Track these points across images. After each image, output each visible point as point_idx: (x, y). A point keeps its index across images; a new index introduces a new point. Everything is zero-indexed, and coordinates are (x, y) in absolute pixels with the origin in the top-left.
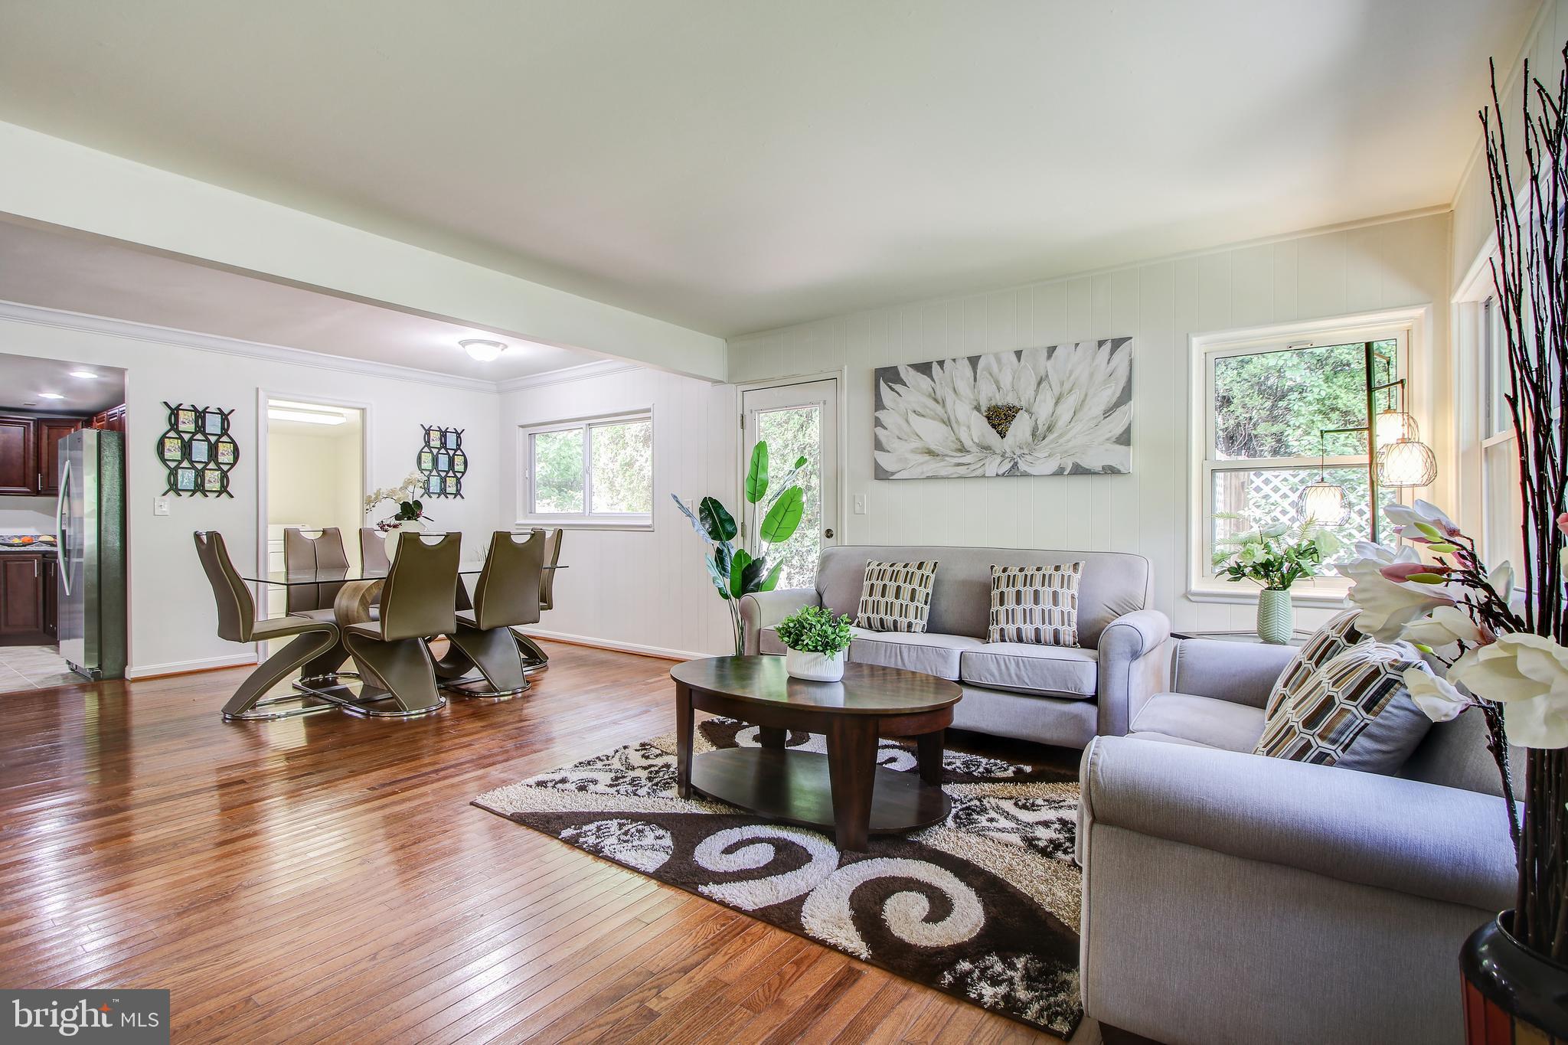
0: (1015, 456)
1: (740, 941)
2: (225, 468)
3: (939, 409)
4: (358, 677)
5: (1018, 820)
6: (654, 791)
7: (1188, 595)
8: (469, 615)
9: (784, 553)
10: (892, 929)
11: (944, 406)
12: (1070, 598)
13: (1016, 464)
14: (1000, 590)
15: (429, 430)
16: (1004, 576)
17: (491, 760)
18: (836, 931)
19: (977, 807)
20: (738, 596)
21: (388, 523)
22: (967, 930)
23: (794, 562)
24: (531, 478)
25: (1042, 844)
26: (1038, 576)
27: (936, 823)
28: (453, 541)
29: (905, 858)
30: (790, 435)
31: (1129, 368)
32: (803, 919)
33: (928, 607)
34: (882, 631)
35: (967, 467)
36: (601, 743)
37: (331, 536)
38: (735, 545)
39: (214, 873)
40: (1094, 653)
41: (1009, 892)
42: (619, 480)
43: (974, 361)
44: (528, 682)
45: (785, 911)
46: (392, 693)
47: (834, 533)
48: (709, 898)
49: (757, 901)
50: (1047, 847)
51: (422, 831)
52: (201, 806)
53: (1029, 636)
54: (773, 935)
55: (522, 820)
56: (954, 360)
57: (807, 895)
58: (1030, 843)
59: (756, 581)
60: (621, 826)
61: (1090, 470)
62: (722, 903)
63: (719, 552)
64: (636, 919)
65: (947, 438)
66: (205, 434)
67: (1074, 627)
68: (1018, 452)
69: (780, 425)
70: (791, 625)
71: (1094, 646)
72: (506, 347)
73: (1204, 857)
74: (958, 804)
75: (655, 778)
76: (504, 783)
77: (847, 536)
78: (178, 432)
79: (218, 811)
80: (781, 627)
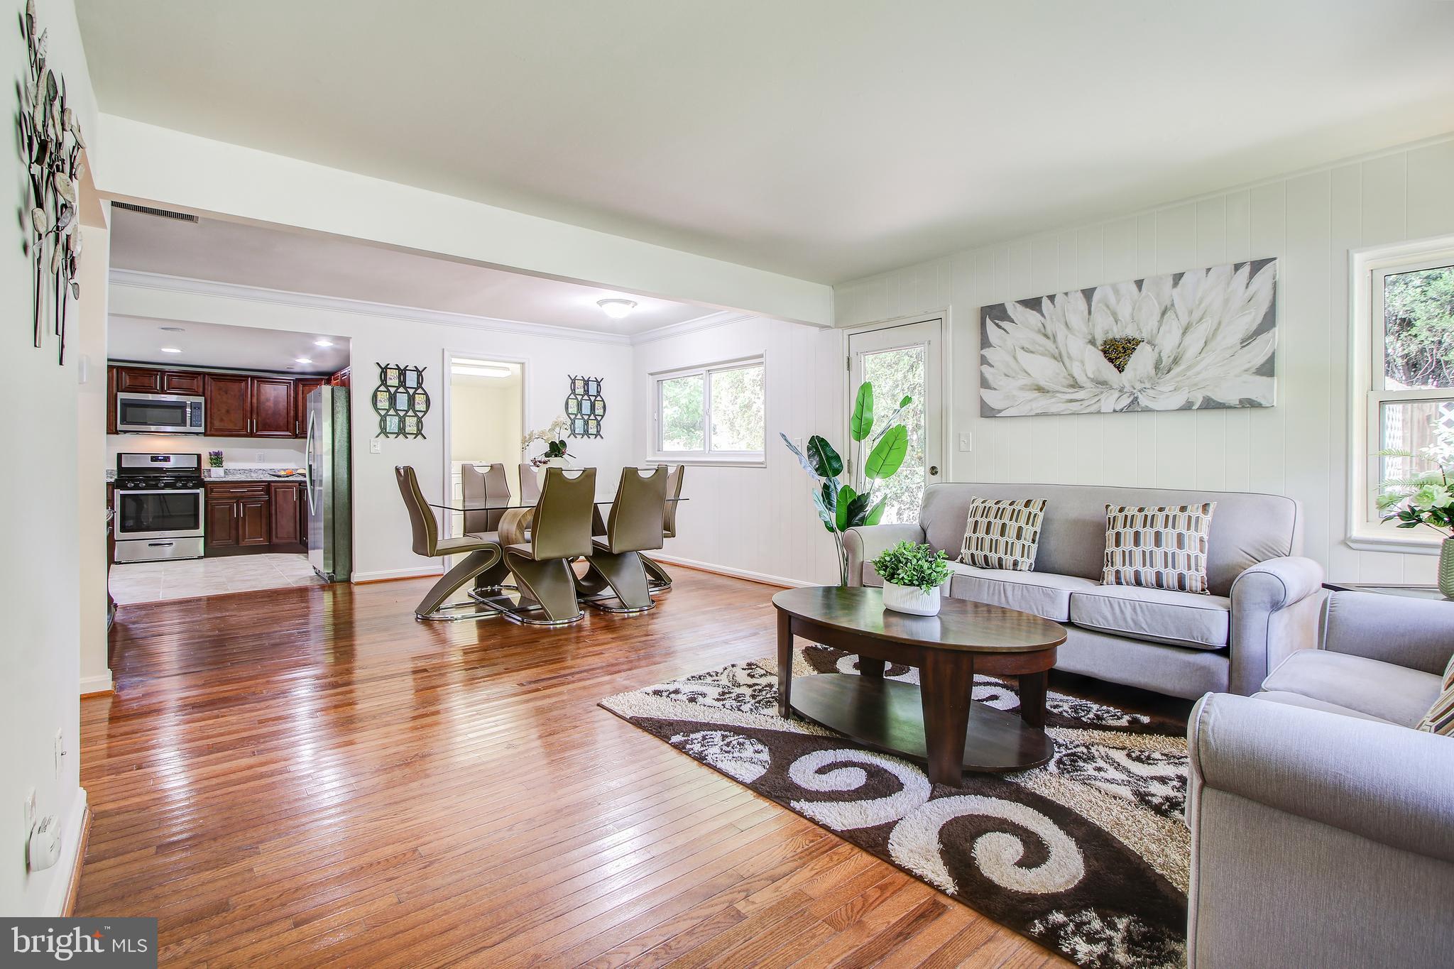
0: (1135, 391)
1: (827, 859)
2: (420, 414)
3: (1049, 344)
4: (517, 589)
5: (1130, 772)
6: (757, 708)
7: (1347, 542)
8: (603, 540)
9: (894, 489)
10: (981, 868)
11: (1055, 341)
12: (1198, 541)
13: (1136, 399)
14: (1116, 530)
15: (575, 379)
16: (1121, 517)
17: (616, 668)
18: (923, 862)
19: (1083, 753)
20: (842, 530)
21: (540, 459)
22: (1063, 880)
23: (904, 498)
24: (659, 420)
25: (1156, 801)
26: (1160, 518)
27: (1037, 766)
28: (589, 476)
29: (1000, 798)
30: (900, 376)
31: (1272, 292)
32: (890, 846)
33: (1036, 545)
34: (986, 568)
35: (1080, 403)
36: (713, 660)
37: (497, 470)
38: (841, 480)
39: (399, 743)
40: (1226, 601)
41: (1113, 847)
42: (738, 422)
43: (1088, 294)
44: (653, 601)
45: (873, 836)
46: (542, 605)
47: (939, 470)
48: (800, 814)
49: (845, 822)
50: (1162, 804)
51: (556, 725)
52: (393, 688)
53: (1149, 580)
54: (860, 857)
55: (638, 723)
56: (1066, 294)
57: (896, 822)
58: (1143, 799)
59: (861, 515)
60: (724, 737)
61: (1224, 404)
62: (812, 820)
63: (826, 487)
64: (732, 825)
65: (1058, 374)
66: (406, 388)
67: (1203, 572)
68: (1139, 386)
69: (890, 366)
70: (888, 559)
71: (1225, 593)
72: (636, 304)
73: (1342, 840)
74: (1062, 749)
75: (758, 696)
76: (626, 689)
77: (951, 474)
78: (387, 386)
79: (413, 692)
80: (878, 560)
